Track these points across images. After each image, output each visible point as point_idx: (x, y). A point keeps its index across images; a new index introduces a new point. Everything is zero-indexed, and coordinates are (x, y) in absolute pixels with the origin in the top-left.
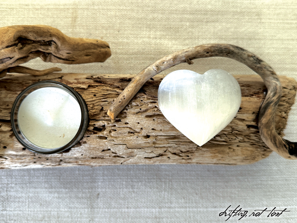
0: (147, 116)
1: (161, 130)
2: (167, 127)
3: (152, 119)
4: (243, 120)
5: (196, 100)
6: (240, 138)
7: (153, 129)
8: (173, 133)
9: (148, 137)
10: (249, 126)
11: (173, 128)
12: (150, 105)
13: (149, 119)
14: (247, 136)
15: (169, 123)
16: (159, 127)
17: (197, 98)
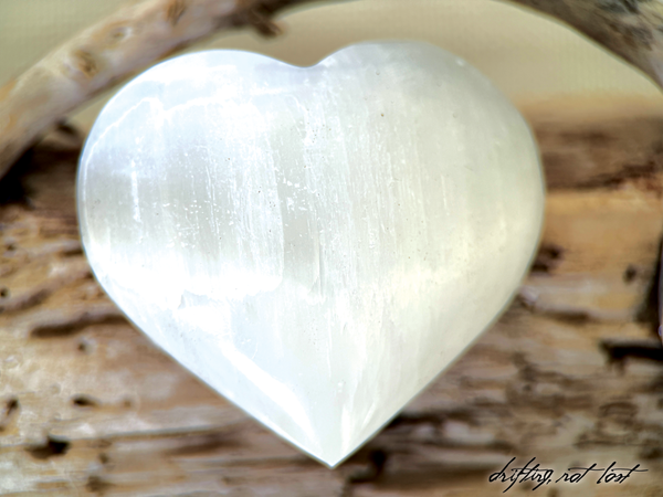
0: (44, 332)
1: (127, 405)
2: (162, 386)
3: (70, 342)
4: (577, 319)
5: (277, 201)
6: (580, 422)
7: (81, 402)
8: (197, 420)
9: (56, 448)
10: (618, 354)
11: (195, 389)
12: (58, 269)
13: (58, 344)
14: (621, 409)
15: (164, 360)
16: (112, 388)
17: (284, 192)
